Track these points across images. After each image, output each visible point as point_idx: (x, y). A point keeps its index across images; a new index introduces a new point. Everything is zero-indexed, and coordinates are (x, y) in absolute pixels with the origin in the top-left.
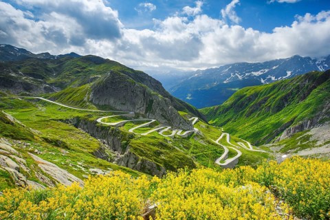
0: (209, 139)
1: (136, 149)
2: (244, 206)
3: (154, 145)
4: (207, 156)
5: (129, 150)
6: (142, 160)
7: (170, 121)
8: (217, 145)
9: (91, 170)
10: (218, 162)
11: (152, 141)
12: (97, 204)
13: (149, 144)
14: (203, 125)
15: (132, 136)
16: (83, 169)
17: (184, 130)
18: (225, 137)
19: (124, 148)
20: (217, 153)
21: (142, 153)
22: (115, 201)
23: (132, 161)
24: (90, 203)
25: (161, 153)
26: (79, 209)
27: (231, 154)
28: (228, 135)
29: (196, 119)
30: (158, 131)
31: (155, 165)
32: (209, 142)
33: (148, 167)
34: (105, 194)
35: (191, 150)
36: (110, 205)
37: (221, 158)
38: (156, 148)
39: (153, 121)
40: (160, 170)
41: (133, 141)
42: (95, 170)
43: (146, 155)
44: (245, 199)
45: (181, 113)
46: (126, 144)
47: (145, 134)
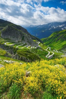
0: (44, 49)
1: (19, 53)
2: (57, 71)
3: (25, 52)
4: (43, 55)
5: (16, 54)
6: (21, 57)
7: (30, 43)
8: (46, 51)
9: (4, 61)
10: (46, 57)
11: (25, 50)
12: (11, 73)
13: (23, 51)
14: (42, 44)
15: (17, 49)
16: (1, 61)
17: (35, 47)
18: (49, 48)
19: (15, 53)
20: (46, 54)
21: (21, 54)
22: (17, 72)
23: (18, 57)
24: (9, 73)
25: (28, 54)
26: (6, 75)
27: (51, 54)
28: (50, 48)
29: (39, 42)
30: (26, 47)
31: (26, 58)
32: (44, 50)
33: (23, 59)
34: (13, 70)
35: (38, 53)
36: (16, 74)
37: (47, 55)
38: (26, 53)
39: (25, 43)
40: (27, 60)
41: (18, 51)
42: (5, 61)
43: (22, 55)
44: (57, 70)
45: (34, 41)
46: (16, 52)
47: (22, 48)
